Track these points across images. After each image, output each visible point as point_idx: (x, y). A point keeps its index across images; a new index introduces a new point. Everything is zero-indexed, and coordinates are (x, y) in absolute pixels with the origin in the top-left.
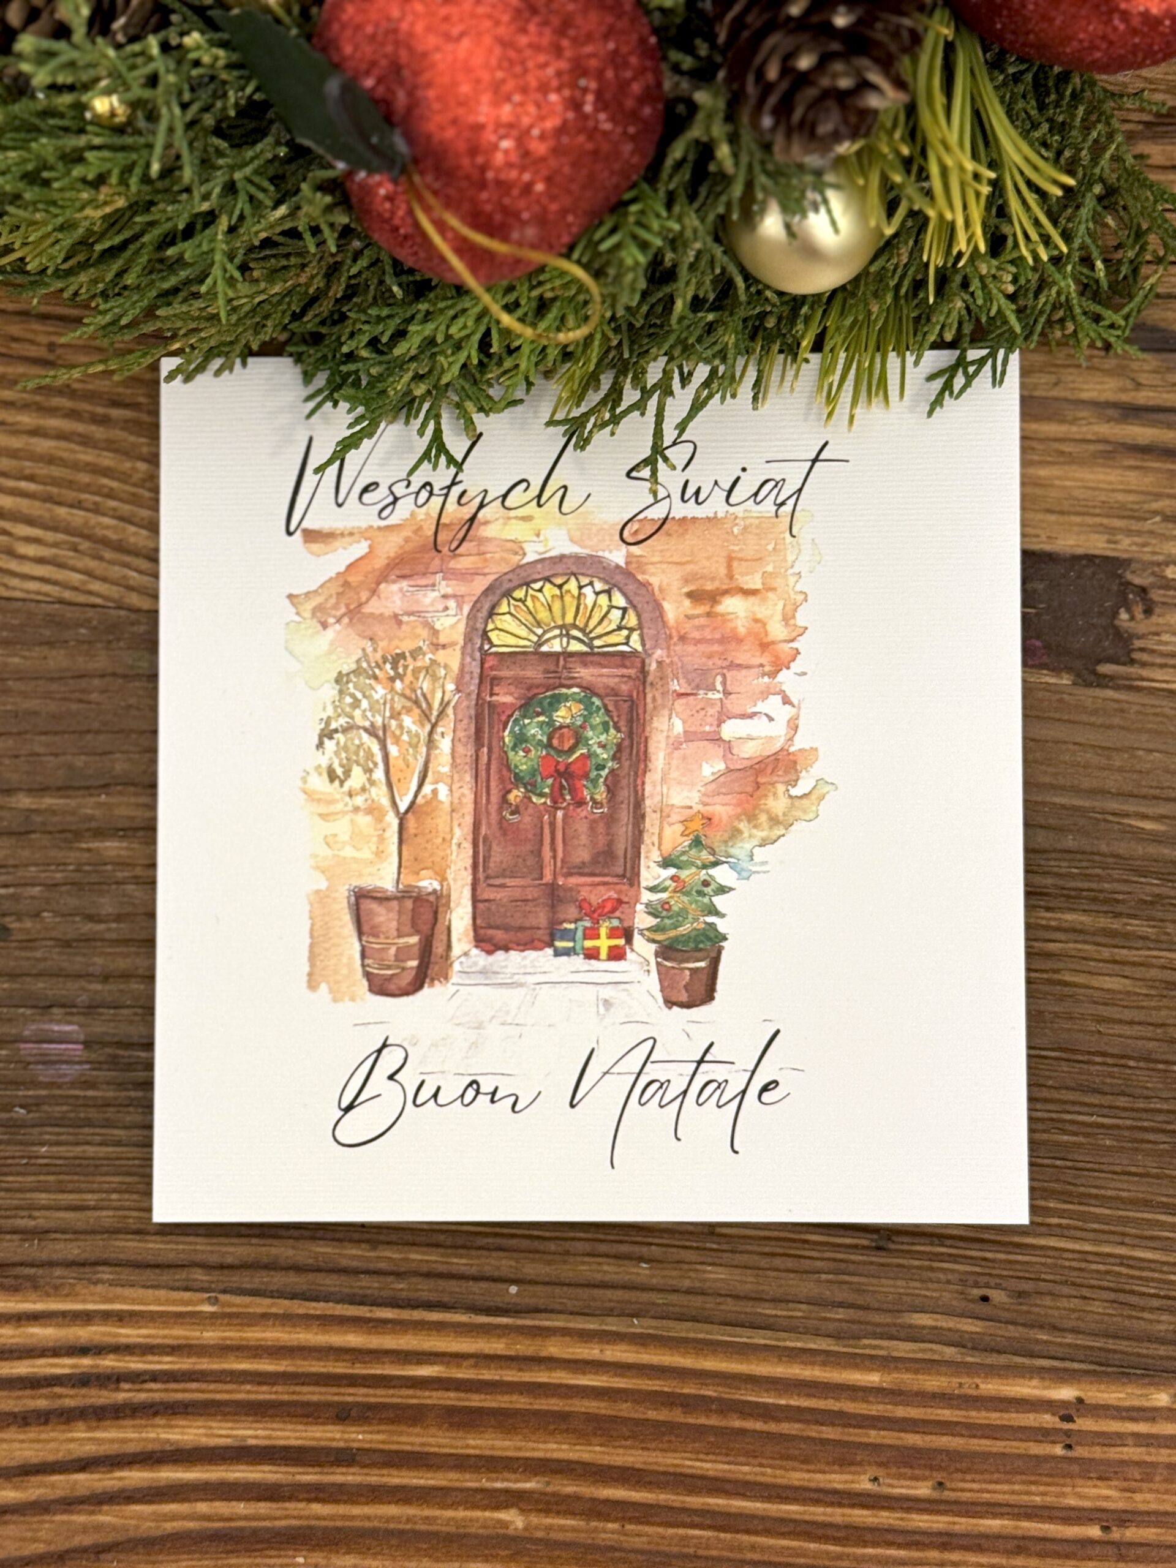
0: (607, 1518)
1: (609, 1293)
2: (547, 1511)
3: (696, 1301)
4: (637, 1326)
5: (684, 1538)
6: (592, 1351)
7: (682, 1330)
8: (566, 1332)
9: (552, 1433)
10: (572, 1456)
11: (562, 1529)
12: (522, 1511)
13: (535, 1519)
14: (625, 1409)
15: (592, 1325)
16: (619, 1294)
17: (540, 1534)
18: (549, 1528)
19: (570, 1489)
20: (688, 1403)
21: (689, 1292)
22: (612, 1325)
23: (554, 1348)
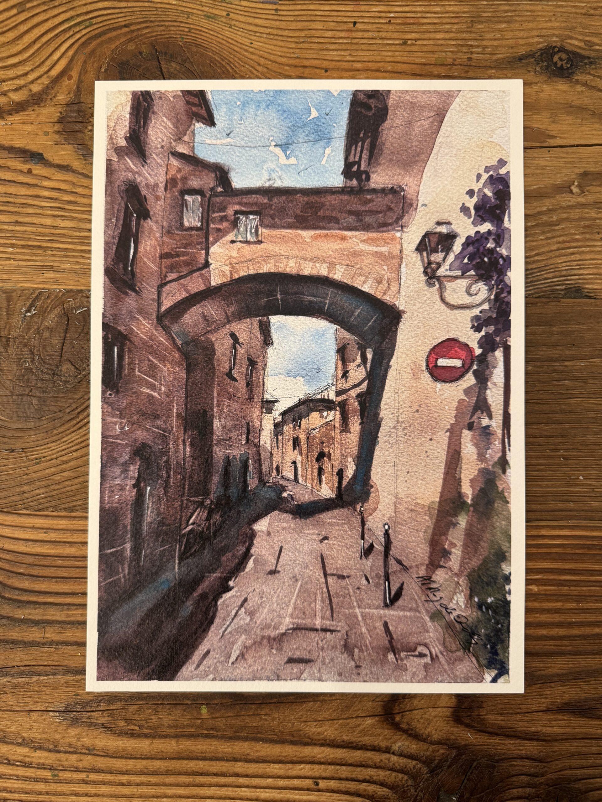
0: (565, 586)
1: (560, 513)
2: (545, 585)
3: (589, 514)
4: (571, 523)
5: (590, 590)
6: (557, 533)
7: (584, 523)
8: (548, 527)
9: (545, 560)
10: (552, 566)
11: (550, 590)
12: (537, 585)
13: (541, 588)
14: (568, 550)
15: (555, 523)
16: (564, 513)
17: (543, 592)
18: (546, 590)
19: (552, 577)
20: (589, 547)
21: (587, 511)
22: (562, 523)
23: (543, 532)
